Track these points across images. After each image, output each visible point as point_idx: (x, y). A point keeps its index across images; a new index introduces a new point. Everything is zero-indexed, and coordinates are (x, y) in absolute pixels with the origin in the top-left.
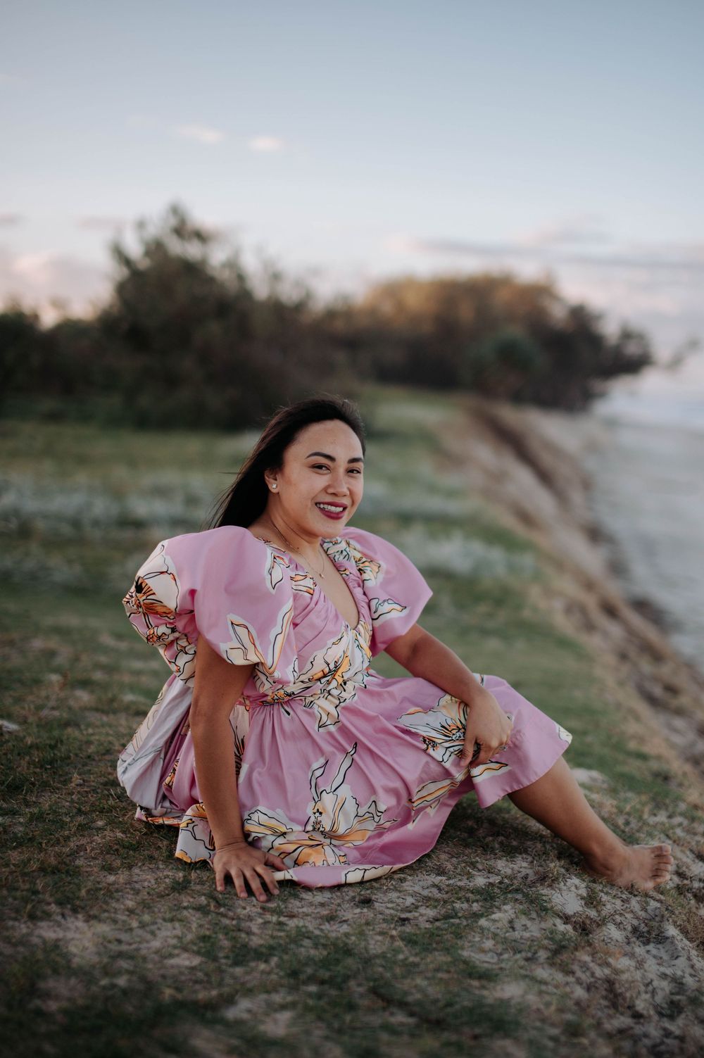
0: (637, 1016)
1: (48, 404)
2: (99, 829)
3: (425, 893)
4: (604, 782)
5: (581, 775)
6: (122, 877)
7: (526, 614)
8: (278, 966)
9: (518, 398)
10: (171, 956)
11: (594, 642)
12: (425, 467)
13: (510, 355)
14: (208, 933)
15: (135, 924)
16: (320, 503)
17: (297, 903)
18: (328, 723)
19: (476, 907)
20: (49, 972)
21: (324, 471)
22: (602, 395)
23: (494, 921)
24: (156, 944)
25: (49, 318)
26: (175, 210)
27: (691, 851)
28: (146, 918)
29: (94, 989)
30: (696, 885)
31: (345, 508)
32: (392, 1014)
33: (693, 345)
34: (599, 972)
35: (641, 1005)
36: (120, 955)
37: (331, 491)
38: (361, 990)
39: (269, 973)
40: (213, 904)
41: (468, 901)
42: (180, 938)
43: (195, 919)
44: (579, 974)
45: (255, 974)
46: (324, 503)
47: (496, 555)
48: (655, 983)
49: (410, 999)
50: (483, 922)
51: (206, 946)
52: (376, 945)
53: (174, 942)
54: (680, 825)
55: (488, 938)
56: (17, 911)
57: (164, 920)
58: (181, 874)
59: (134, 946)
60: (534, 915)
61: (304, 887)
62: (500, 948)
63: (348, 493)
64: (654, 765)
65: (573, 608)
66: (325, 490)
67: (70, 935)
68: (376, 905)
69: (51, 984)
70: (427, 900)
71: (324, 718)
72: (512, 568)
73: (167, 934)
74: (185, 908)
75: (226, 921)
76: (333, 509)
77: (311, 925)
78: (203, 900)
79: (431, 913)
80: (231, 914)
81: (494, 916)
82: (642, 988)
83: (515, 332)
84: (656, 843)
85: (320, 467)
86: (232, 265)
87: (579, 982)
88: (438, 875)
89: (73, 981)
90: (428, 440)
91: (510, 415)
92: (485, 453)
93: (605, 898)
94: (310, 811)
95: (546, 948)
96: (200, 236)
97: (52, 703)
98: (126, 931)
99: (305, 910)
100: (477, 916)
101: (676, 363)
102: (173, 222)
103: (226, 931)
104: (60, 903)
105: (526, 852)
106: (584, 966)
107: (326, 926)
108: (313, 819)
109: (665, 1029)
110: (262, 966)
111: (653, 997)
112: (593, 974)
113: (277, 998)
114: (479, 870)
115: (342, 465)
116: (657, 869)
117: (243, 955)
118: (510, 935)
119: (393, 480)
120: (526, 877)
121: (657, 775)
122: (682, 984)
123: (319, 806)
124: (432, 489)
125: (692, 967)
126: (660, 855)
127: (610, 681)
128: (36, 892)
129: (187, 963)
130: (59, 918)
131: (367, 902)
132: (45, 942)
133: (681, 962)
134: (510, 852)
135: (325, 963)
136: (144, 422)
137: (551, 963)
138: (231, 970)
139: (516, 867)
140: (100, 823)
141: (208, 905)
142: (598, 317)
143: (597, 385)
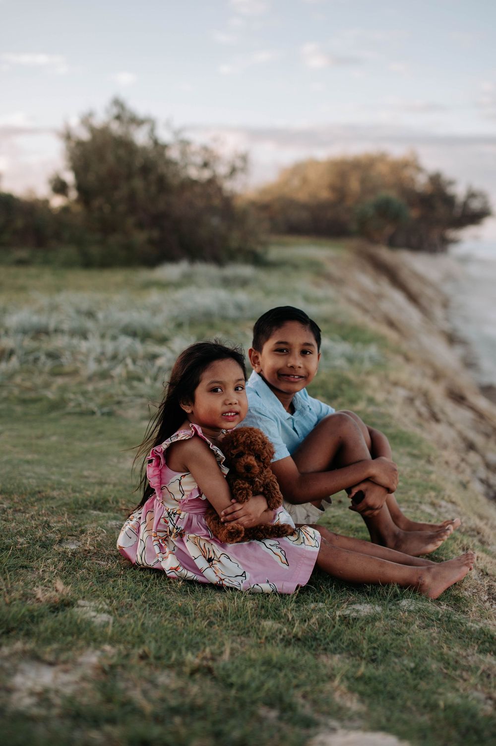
9: (393, 244)
13: (385, 210)
22: (455, 241)
26: (118, 103)
83: (392, 194)
90: (316, 269)
91: (385, 254)
92: (366, 280)
96: (136, 121)
102: (115, 111)
136: (88, 263)
142: (451, 183)
143: (452, 234)
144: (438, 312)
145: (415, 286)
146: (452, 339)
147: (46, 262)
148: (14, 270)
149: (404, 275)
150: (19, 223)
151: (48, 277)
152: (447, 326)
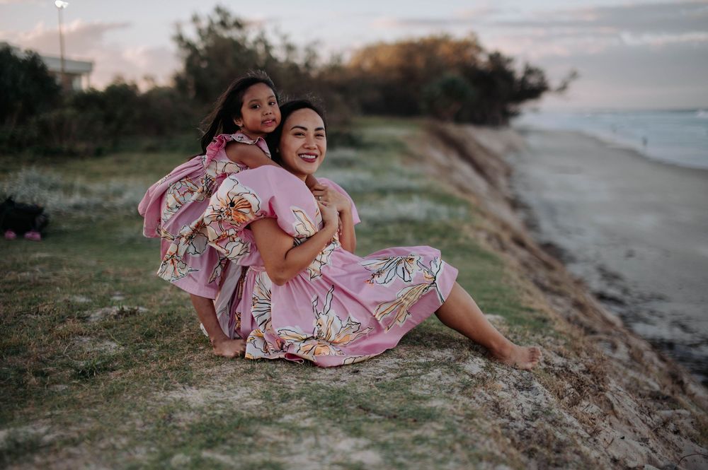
0: (512, 419)
1: (148, 142)
2: (200, 350)
3: (390, 367)
4: (503, 320)
5: (490, 317)
6: (216, 369)
7: (461, 241)
8: (306, 401)
9: (459, 119)
10: (246, 401)
11: (505, 257)
12: (396, 162)
13: (451, 90)
14: (266, 390)
15: (225, 389)
16: (301, 154)
17: (316, 374)
18: (316, 275)
19: (419, 371)
20: (179, 410)
21: (301, 136)
22: (515, 114)
23: (430, 376)
24: (238, 397)
25: (144, 87)
26: (220, 10)
27: (554, 352)
28: (231, 385)
29: (204, 416)
30: (557, 368)
31: (317, 156)
32: (370, 416)
33: (574, 75)
34: (489, 397)
35: (513, 414)
36: (217, 402)
37: (306, 146)
38: (352, 408)
39: (301, 404)
40: (268, 377)
41: (414, 368)
42: (250, 394)
43: (258, 385)
44: (477, 398)
45: (293, 405)
46: (303, 154)
47: (443, 210)
48: (524, 405)
49: (380, 409)
50: (422, 377)
51: (266, 396)
52: (361, 389)
53: (249, 395)
54: (549, 340)
55: (425, 384)
56: (158, 387)
57: (241, 386)
58: (249, 366)
59: (226, 398)
60: (453, 374)
61: (320, 367)
62: (432, 388)
63: (316, 147)
64: (538, 314)
65: (492, 237)
66: (303, 146)
67: (188, 396)
68: (362, 373)
69: (179, 415)
70: (391, 370)
71: (313, 273)
72: (451, 215)
73: (242, 393)
74: (253, 380)
75: (275, 385)
76: (309, 157)
77: (324, 383)
78: (263, 376)
79: (393, 375)
80: (279, 381)
81: (429, 374)
82: (516, 407)
83: (452, 74)
84: (532, 347)
85: (299, 134)
86: (261, 40)
87: (477, 401)
88: (398, 358)
89: (192, 413)
90: (399, 147)
91: (453, 129)
92: (438, 155)
93: (497, 369)
94: (315, 325)
95: (459, 387)
96: (239, 25)
97: (167, 297)
98: (220, 392)
99: (321, 377)
100: (420, 375)
101: (563, 88)
102: (219, 17)
103: (276, 388)
104: (182, 382)
105: (450, 347)
106: (481, 395)
107: (333, 384)
108: (317, 329)
109: (527, 424)
110: (298, 402)
111: (522, 412)
112: (485, 398)
113: (306, 414)
114: (422, 356)
115: (312, 132)
116: (533, 358)
117: (286, 398)
118: (439, 383)
119: (375, 172)
120: (450, 359)
121: (538, 319)
122: (539, 405)
123: (319, 321)
124: (401, 174)
125: (547, 399)
126: (533, 352)
127: (515, 276)
128: (168, 378)
129: (256, 404)
130: (182, 389)
131: (356, 372)
132: (175, 399)
133: (540, 397)
134: (441, 347)
135: (333, 398)
137: (462, 393)
138: (280, 405)
139: (444, 354)
140: (201, 348)
141: (266, 378)
142: (509, 60)
143: (512, 108)
144: (502, 181)
145: (480, 158)
146: (515, 204)
149: (471, 148)
152: (509, 193)
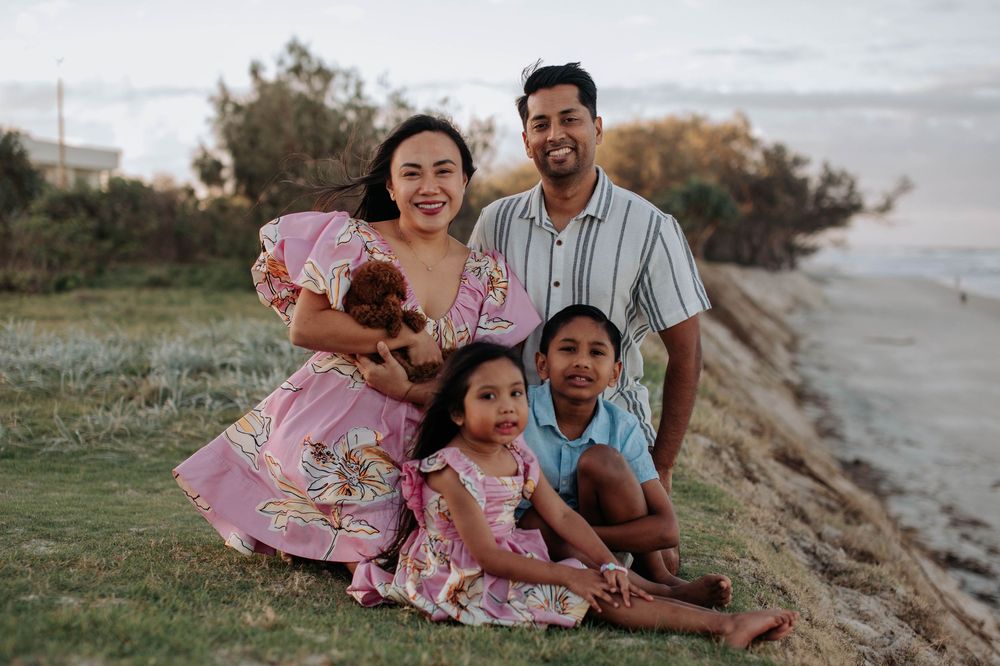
9: (711, 255)
22: (807, 251)
31: (443, 205)
33: (905, 186)
37: (421, 192)
63: (439, 191)
66: (418, 192)
85: (412, 174)
101: (886, 208)
115: (429, 169)
146: (802, 395)
147: (194, 284)
148: (146, 294)
150: (153, 224)
151: (198, 303)
152: (792, 376)
